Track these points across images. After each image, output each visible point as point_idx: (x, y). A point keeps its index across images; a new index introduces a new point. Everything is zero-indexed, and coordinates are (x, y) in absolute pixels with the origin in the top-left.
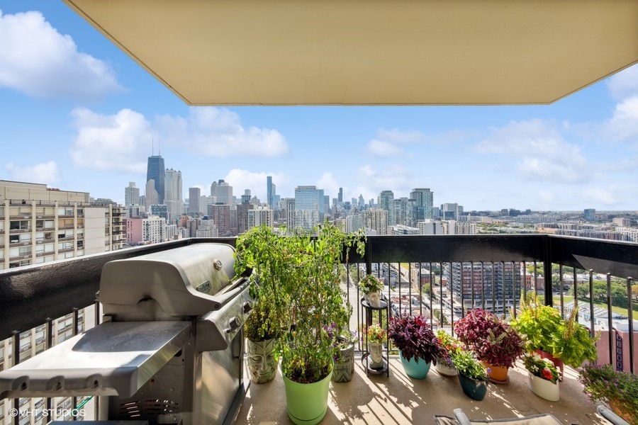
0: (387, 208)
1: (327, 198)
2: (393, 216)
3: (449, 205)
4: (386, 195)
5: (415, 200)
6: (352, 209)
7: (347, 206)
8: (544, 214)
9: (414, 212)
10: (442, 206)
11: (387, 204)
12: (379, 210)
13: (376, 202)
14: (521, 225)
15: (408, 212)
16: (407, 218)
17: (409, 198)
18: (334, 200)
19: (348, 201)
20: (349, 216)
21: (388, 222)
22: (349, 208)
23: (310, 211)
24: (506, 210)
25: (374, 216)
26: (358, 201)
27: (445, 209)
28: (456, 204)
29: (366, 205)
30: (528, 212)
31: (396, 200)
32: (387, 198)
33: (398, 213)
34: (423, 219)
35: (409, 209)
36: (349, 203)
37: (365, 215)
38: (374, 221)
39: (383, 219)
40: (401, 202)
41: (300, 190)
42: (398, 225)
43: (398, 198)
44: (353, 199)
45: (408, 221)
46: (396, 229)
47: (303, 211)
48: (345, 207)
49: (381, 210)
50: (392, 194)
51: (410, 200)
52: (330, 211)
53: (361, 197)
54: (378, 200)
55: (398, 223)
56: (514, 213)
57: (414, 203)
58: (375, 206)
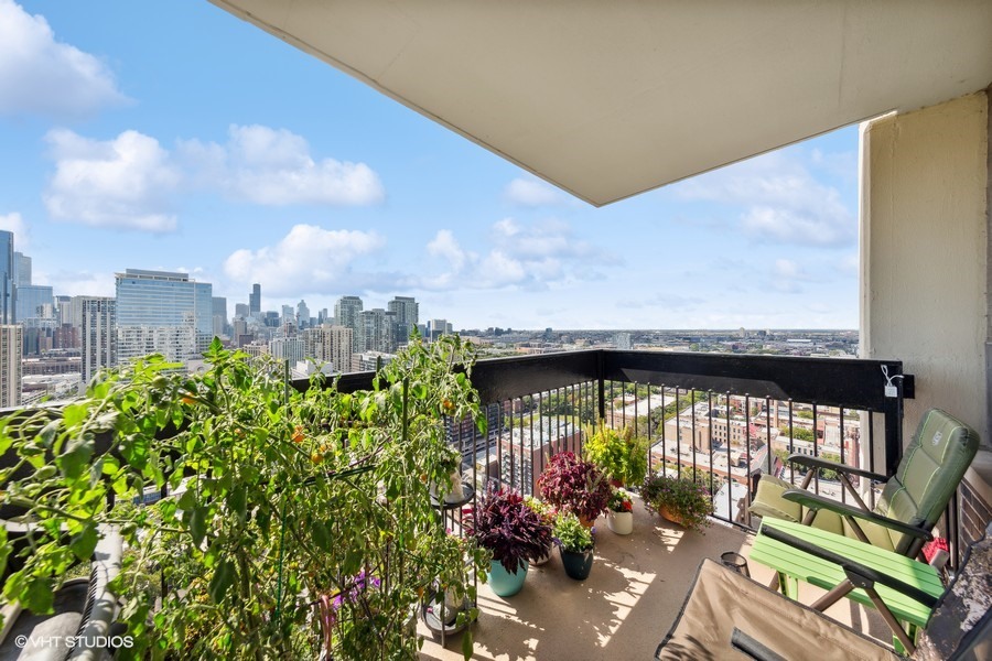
0: (351, 324)
1: (220, 304)
2: (362, 338)
3: (437, 322)
4: (350, 305)
5: (394, 314)
6: (283, 326)
7: (272, 320)
8: (520, 332)
9: (393, 331)
10: (429, 323)
11: (351, 319)
12: (336, 328)
13: (331, 314)
14: (504, 345)
15: (384, 332)
16: (383, 340)
17: (387, 310)
18: (240, 308)
19: (273, 310)
20: (275, 340)
21: (353, 348)
22: (276, 323)
23: (168, 331)
24: (491, 329)
25: (327, 338)
26: (296, 311)
27: (432, 328)
28: (445, 321)
29: (312, 319)
30: (509, 331)
31: (366, 313)
32: (351, 310)
33: (369, 332)
34: (405, 341)
35: (386, 326)
36: (275, 314)
37: (310, 337)
38: (328, 347)
39: (344, 344)
40: (375, 315)
41: (130, 280)
42: (370, 352)
43: (370, 310)
44: (285, 308)
45: (384, 345)
46: (366, 358)
47: (144, 328)
48: (266, 321)
49: (342, 328)
50: (360, 303)
51: (387, 313)
52: (227, 329)
53: (302, 305)
54: (336, 311)
55: (369, 348)
56: (499, 332)
57: (393, 317)
58: (331, 321)
